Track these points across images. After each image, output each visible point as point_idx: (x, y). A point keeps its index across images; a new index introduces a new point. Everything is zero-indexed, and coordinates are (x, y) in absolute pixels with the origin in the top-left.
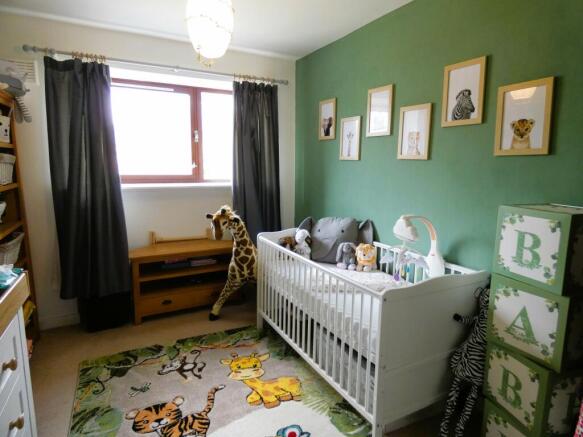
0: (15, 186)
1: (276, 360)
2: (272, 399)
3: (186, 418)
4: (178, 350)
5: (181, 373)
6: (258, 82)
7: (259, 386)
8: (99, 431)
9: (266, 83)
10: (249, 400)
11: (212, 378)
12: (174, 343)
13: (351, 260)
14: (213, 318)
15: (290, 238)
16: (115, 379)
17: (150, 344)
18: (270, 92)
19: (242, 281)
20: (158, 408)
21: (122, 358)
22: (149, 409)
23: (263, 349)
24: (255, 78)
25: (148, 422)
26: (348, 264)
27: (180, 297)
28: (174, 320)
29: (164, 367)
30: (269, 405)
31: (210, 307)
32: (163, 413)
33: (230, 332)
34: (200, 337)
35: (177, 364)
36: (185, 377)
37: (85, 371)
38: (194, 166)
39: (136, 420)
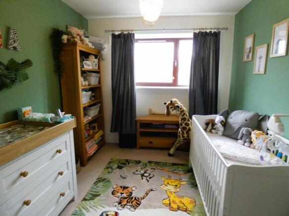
0: (99, 86)
1: (189, 186)
2: (175, 206)
3: (132, 198)
4: (146, 166)
5: (142, 176)
6: (208, 31)
7: (172, 197)
8: (101, 188)
9: (213, 31)
10: (164, 202)
11: (153, 184)
12: (146, 162)
13: (247, 140)
14: (170, 155)
15: (212, 120)
16: (118, 169)
17: (137, 160)
18: (216, 36)
19: (184, 139)
20: (125, 188)
21: (124, 162)
22: (121, 187)
23: (185, 179)
24: (206, 29)
25: (118, 192)
26: (245, 142)
27: (157, 141)
28: (153, 151)
29: (137, 171)
30: (172, 209)
31: (169, 149)
32: (125, 191)
33: (174, 164)
34: (159, 162)
35: (142, 172)
36: (142, 179)
37: (110, 162)
38: (174, 78)
39: (115, 190)
